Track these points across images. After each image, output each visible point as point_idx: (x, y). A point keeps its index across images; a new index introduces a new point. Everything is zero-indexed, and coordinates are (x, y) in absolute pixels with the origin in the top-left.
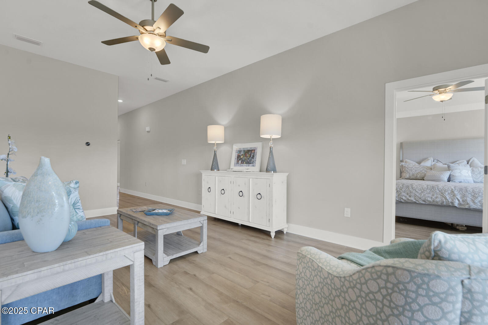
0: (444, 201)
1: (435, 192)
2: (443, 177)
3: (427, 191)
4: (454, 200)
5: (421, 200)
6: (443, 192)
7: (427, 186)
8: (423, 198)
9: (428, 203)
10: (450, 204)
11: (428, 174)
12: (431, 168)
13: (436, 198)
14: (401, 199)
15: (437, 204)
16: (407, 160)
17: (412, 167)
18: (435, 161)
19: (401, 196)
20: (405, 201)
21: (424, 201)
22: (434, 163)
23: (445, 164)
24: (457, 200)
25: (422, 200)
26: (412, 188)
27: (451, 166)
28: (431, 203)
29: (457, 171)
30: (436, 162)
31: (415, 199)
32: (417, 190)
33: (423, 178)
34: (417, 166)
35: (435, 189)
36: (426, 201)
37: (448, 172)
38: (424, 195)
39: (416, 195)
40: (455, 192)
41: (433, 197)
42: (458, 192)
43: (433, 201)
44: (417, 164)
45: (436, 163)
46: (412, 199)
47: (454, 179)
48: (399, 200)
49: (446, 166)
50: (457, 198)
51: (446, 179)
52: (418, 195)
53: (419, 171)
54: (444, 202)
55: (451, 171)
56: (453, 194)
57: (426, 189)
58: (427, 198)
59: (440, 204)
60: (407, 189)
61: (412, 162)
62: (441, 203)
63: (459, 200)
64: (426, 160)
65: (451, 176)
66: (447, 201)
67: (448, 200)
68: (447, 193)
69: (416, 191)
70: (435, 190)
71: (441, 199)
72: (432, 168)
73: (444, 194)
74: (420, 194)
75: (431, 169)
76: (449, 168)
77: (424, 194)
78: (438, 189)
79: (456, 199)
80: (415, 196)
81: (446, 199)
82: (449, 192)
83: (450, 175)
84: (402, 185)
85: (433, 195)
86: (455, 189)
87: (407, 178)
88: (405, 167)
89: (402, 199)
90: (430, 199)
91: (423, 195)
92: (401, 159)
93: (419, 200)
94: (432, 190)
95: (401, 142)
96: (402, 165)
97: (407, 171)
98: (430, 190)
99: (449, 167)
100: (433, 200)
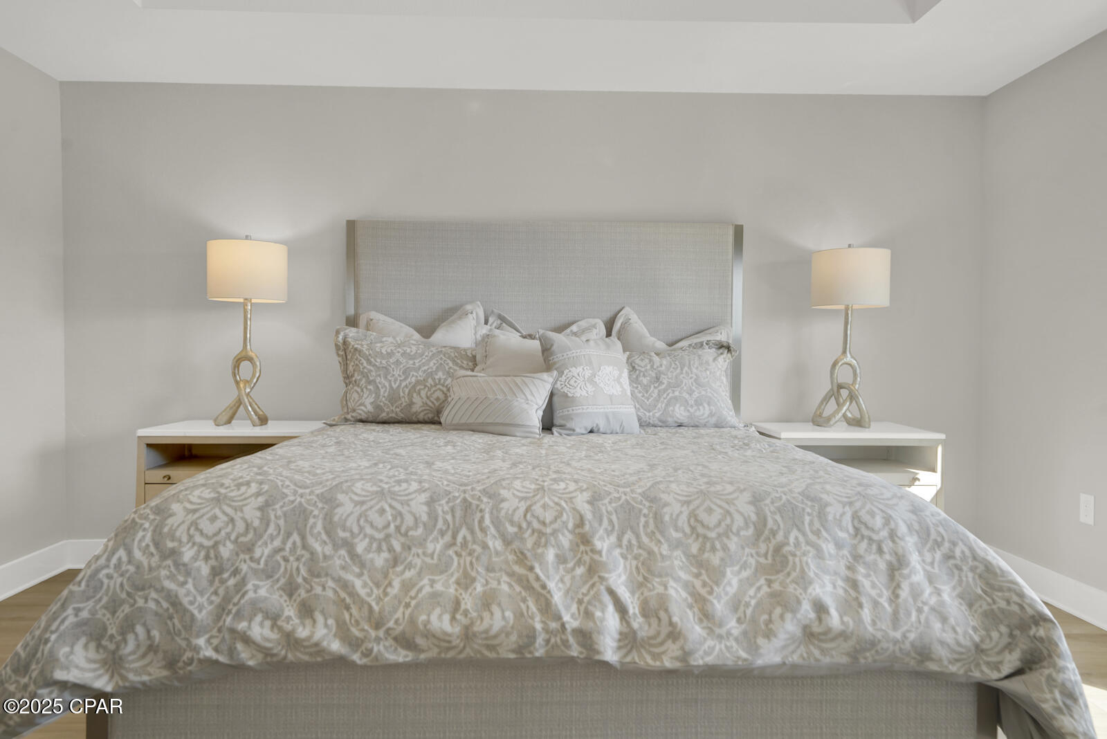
0: (538, 626)
1: (478, 549)
2: (525, 406)
3: (430, 547)
4: (598, 614)
5: (381, 633)
6: (529, 544)
7: (431, 502)
8: (398, 618)
9: (433, 653)
10: (575, 651)
11: (458, 393)
12: (474, 357)
13: (487, 601)
14: (240, 646)
15: (491, 655)
16: (374, 315)
17: (390, 354)
18: (491, 320)
19: (239, 616)
20: (267, 652)
21: (405, 641)
22: (484, 330)
23: (531, 337)
24: (611, 608)
25: (388, 631)
26: (329, 530)
27: (554, 348)
28: (450, 654)
29: (580, 369)
30: (498, 328)
31: (343, 632)
32: (360, 548)
33: (439, 412)
34: (414, 348)
35: (481, 520)
36: (420, 641)
37: (545, 376)
38: (407, 586)
39: (353, 594)
40: (598, 544)
41: (468, 603)
42: (613, 538)
43: (468, 634)
44: (417, 336)
45: (497, 332)
46: (320, 633)
47: (569, 418)
48: (222, 659)
49: (536, 344)
50: (612, 593)
51: (535, 418)
52: (362, 592)
53: (421, 375)
54: (532, 637)
55: (555, 373)
56: (586, 558)
57: (420, 531)
58: (423, 617)
59: (512, 656)
60: (289, 545)
61: (396, 325)
62: (520, 650)
63: (621, 609)
64: (455, 316)
65: (555, 399)
66: (554, 625)
67: (558, 618)
68: (550, 555)
69: (353, 555)
70: (479, 534)
71: (519, 615)
72: (478, 358)
73: (531, 569)
74: (381, 580)
75: (473, 362)
76: (547, 360)
77: (408, 574)
78: (497, 523)
79: (607, 599)
80: (347, 598)
81: (546, 607)
82: (565, 540)
83: (552, 395)
84: (261, 509)
85: (466, 582)
86: (594, 513)
87: (364, 416)
88: (360, 351)
89: (247, 640)
90: (447, 617)
91: (397, 584)
92: (351, 312)
93: (373, 633)
94: (459, 539)
95: (351, 218)
96: (345, 342)
97: (366, 376)
98: (448, 538)
99: (547, 349)
100: (467, 628)
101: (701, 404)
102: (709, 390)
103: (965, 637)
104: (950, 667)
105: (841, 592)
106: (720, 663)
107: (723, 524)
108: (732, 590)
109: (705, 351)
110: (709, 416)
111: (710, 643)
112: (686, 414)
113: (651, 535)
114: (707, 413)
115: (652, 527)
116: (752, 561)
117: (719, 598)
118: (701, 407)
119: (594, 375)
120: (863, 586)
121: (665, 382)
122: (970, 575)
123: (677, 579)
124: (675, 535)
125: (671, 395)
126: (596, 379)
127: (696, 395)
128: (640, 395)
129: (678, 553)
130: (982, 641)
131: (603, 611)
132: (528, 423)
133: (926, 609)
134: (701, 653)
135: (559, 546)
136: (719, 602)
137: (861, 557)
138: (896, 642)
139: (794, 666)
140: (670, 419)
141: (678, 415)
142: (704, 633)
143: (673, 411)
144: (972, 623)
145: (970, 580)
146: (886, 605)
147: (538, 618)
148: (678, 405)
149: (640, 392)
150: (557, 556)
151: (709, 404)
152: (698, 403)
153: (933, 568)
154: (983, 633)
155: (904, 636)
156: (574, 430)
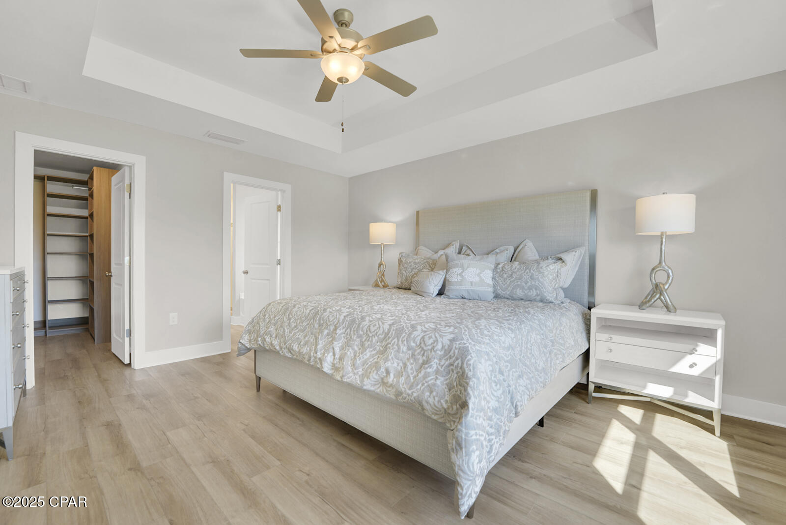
0: (312, 355)
10: (317, 365)
11: (416, 278)
27: (449, 259)
29: (457, 269)
42: (343, 330)
47: (451, 291)
50: (334, 349)
51: (436, 290)
55: (445, 271)
56: (333, 336)
63: (334, 355)
65: (446, 282)
67: (317, 353)
79: (332, 351)
81: (316, 349)
82: (332, 328)
83: (445, 280)
86: (343, 321)
95: (418, 210)
101: (532, 289)
102: (537, 282)
103: (438, 403)
104: (433, 416)
105: (399, 368)
106: (351, 383)
107: (375, 332)
108: (366, 357)
109: (549, 261)
110: (536, 295)
111: (351, 375)
112: (523, 294)
113: (354, 331)
114: (535, 294)
115: (355, 329)
116: (378, 348)
117: (360, 359)
118: (531, 291)
119: (462, 272)
120: (408, 368)
121: (514, 277)
122: (456, 375)
123: (353, 349)
124: (361, 333)
125: (516, 283)
126: (464, 274)
127: (529, 284)
128: (501, 283)
129: (358, 340)
130: (448, 408)
131: (328, 354)
132: (428, 292)
133: (426, 384)
134: (347, 377)
135: (329, 330)
136: (359, 360)
137: (415, 355)
138: (409, 395)
139: (377, 394)
140: (514, 296)
141: (519, 294)
142: (351, 370)
143: (516, 291)
144: (446, 398)
145: (454, 377)
146: (412, 378)
147: (313, 352)
148: (519, 289)
149: (501, 281)
150: (327, 333)
151: (536, 289)
152: (530, 288)
153: (442, 368)
154: (450, 404)
155: (412, 393)
156: (449, 296)
